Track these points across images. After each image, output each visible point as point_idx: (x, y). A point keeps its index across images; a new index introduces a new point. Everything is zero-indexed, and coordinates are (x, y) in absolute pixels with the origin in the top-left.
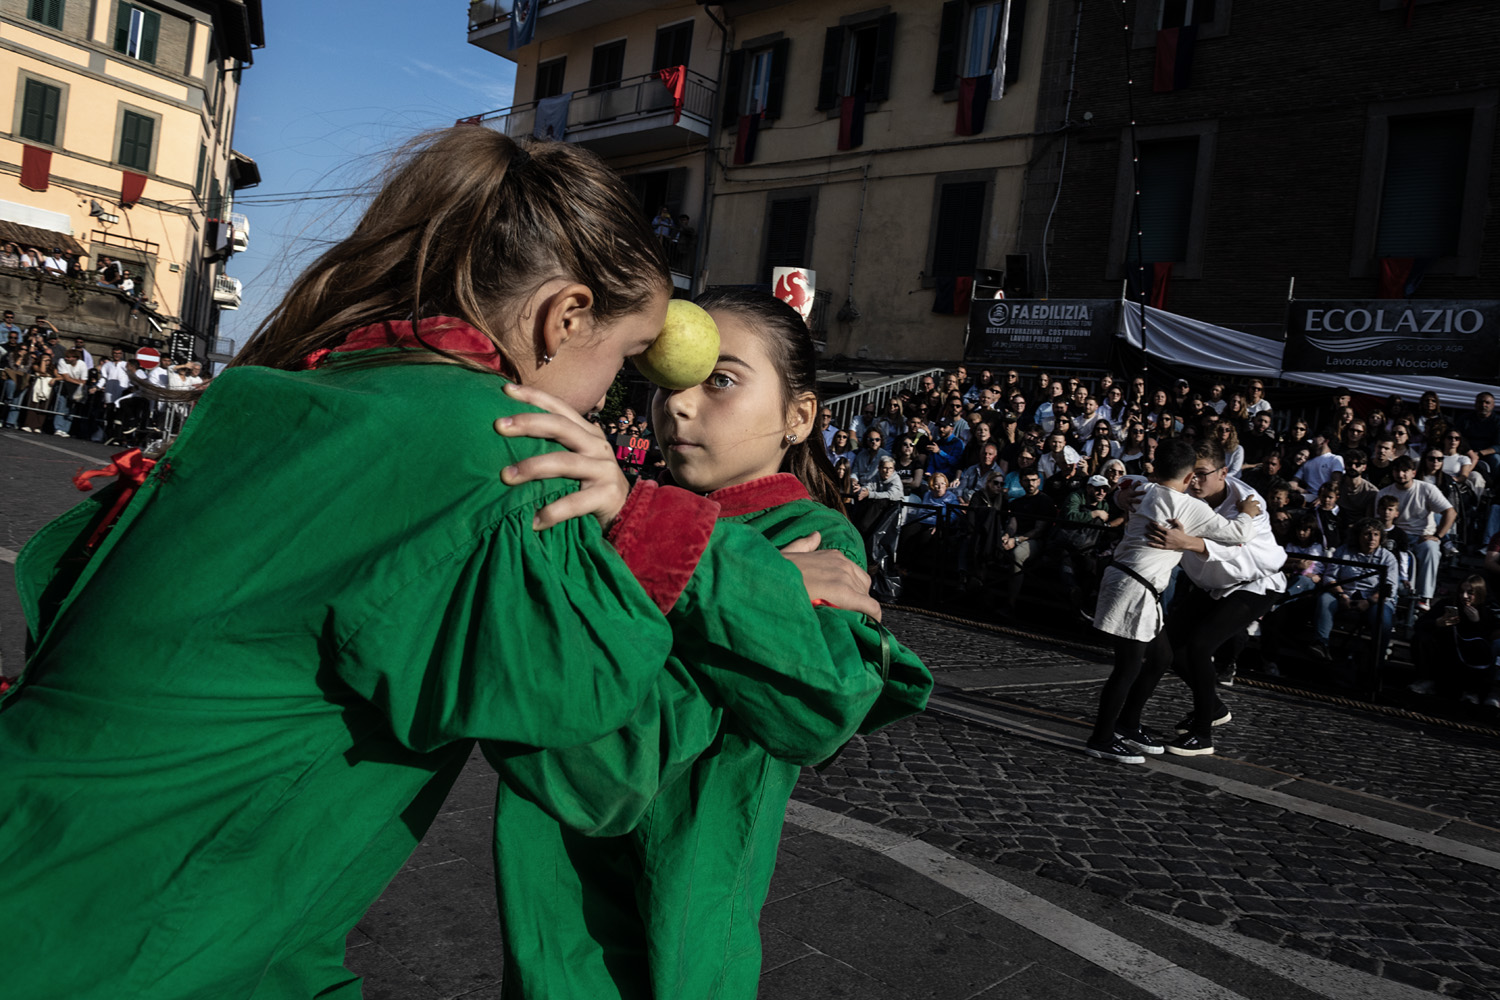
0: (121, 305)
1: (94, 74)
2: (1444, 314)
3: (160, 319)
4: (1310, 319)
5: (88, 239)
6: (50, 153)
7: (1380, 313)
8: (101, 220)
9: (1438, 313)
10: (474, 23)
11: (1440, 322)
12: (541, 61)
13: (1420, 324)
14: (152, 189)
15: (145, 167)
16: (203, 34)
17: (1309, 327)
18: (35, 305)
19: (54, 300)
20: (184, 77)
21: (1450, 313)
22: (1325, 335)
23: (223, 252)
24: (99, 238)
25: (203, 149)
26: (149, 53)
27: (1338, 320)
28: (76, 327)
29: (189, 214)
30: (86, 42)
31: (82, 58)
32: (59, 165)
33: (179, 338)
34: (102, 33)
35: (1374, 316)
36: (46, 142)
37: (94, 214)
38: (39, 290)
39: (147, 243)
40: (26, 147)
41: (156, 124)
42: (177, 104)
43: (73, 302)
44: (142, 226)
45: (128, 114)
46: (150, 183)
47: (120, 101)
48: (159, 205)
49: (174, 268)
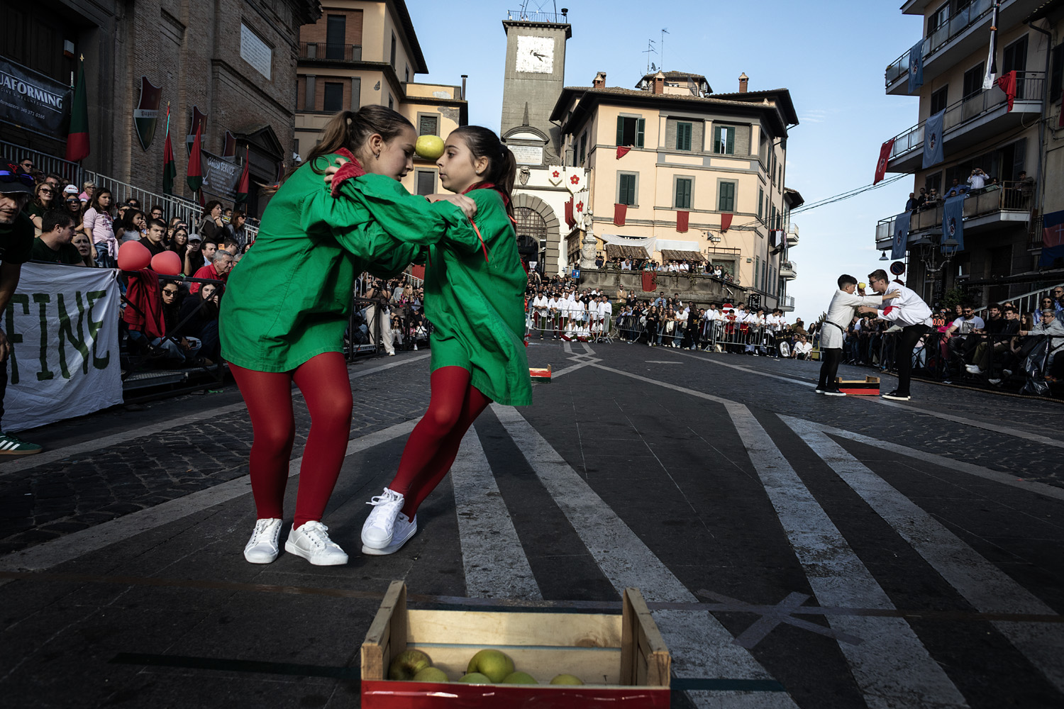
0: (715, 284)
1: (705, 168)
3: (742, 289)
5: (707, 253)
6: (688, 212)
8: (712, 241)
10: (889, 81)
12: (933, 92)
14: (736, 221)
15: (732, 210)
16: (756, 130)
18: (676, 288)
19: (684, 285)
20: (749, 157)
23: (779, 247)
24: (712, 250)
25: (761, 192)
26: (730, 150)
28: (693, 297)
29: (755, 229)
30: (702, 154)
31: (699, 161)
32: (693, 218)
33: (753, 298)
34: (708, 146)
36: (686, 207)
37: (709, 239)
38: (677, 281)
39: (735, 249)
40: (678, 212)
41: (736, 185)
42: (745, 172)
43: (692, 284)
44: (732, 240)
45: (722, 183)
46: (734, 217)
47: (718, 178)
48: (740, 228)
49: (749, 261)
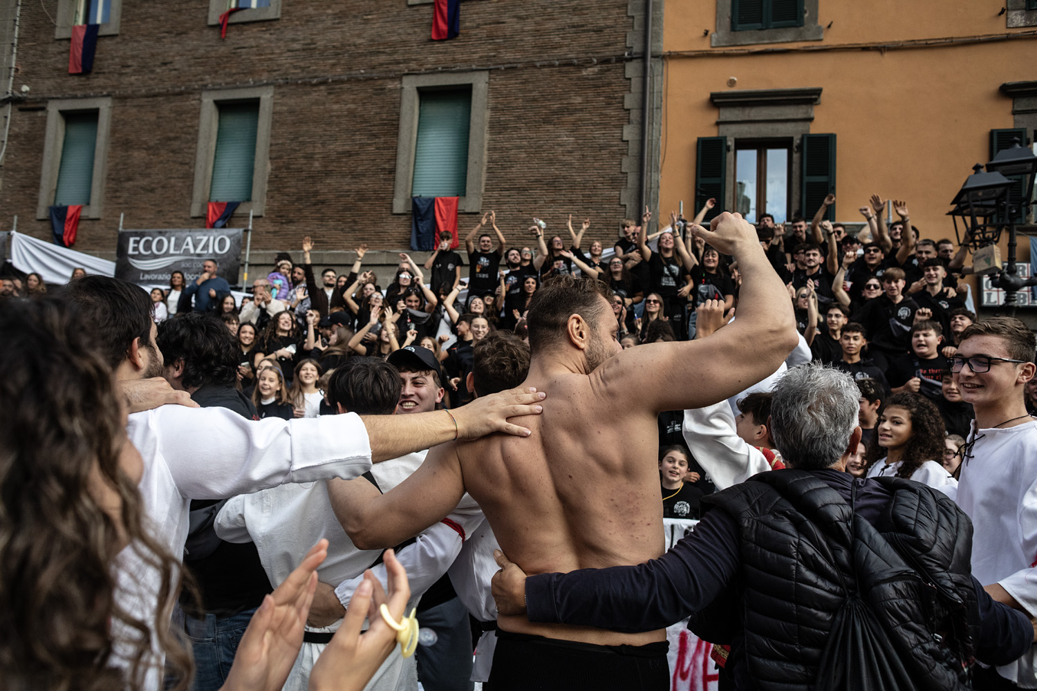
2: (208, 240)
4: (131, 245)
7: (173, 239)
9: (205, 239)
11: (206, 247)
13: (195, 247)
17: (130, 252)
21: (212, 238)
22: (140, 257)
27: (148, 246)
35: (169, 242)
